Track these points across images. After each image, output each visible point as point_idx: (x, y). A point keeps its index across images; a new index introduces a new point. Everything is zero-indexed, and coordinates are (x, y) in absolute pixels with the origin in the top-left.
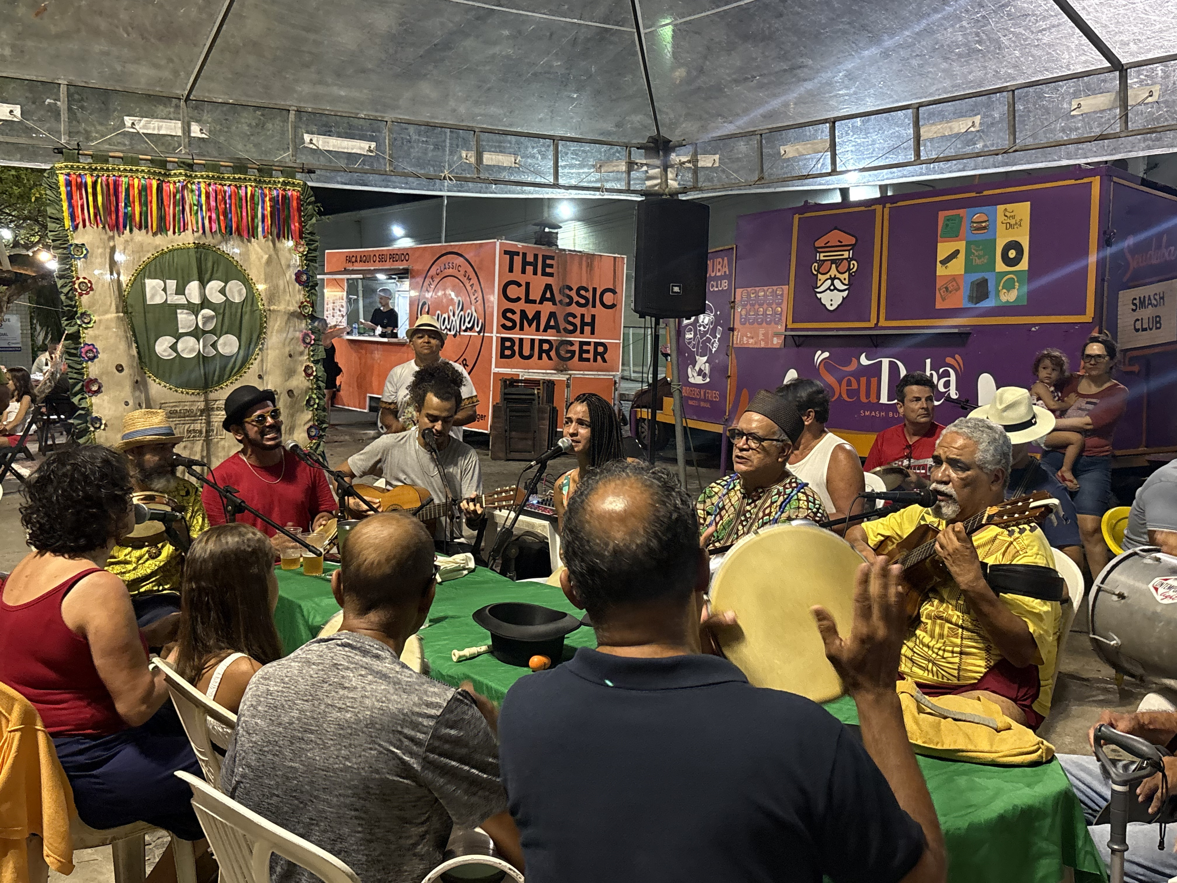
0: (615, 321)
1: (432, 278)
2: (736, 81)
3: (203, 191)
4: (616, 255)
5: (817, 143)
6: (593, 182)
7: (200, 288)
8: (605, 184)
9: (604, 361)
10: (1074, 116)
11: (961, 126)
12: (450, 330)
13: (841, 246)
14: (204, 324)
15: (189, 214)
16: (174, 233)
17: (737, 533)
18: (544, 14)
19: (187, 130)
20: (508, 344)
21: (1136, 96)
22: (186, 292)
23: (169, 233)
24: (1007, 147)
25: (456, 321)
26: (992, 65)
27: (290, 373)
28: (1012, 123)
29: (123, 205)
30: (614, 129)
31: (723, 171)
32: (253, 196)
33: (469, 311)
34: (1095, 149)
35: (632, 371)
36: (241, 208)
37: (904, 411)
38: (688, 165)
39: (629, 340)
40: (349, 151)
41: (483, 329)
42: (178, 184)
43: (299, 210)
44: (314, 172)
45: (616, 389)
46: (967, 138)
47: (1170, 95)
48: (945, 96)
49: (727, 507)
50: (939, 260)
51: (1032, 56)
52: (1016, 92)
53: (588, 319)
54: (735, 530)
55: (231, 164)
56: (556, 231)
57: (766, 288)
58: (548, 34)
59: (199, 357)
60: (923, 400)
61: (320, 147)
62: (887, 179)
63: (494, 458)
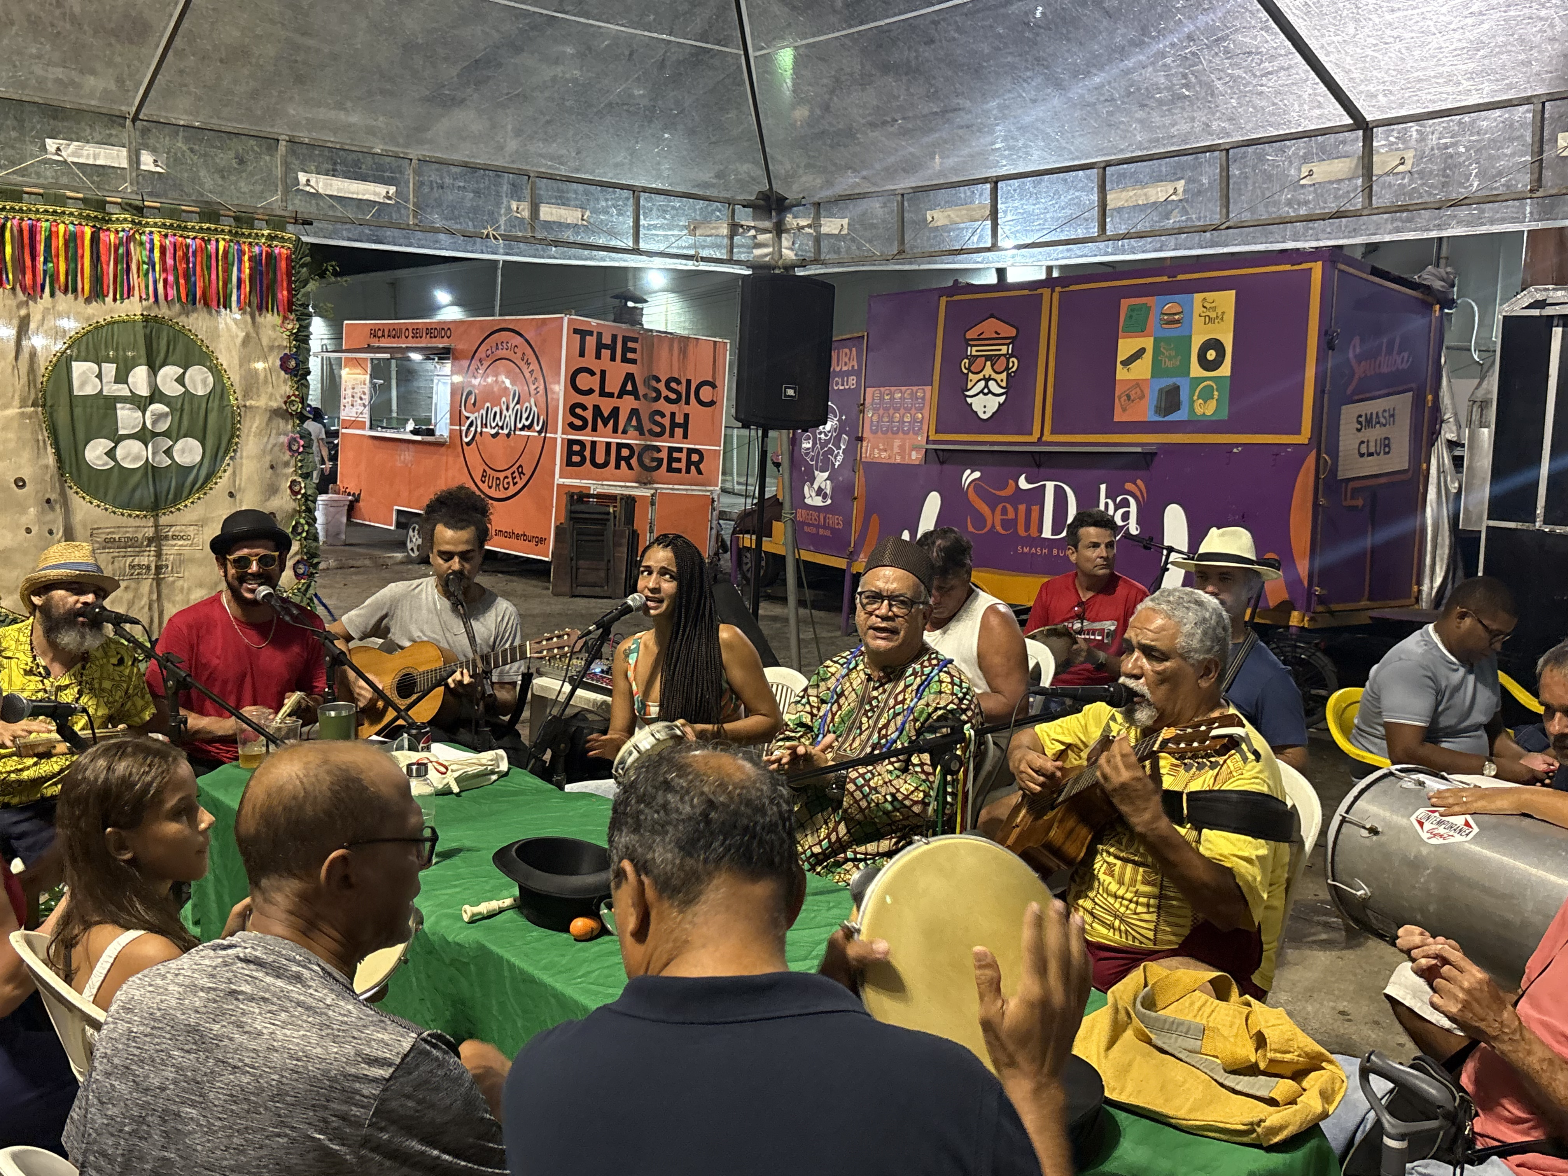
0: (714, 421)
1: (481, 361)
2: (873, 125)
3: (157, 244)
4: (717, 339)
5: (974, 210)
6: (684, 248)
7: (149, 376)
8: (700, 251)
9: (700, 472)
10: (1303, 186)
11: (1159, 193)
12: (502, 428)
13: (998, 339)
14: (154, 423)
15: (136, 276)
16: (115, 300)
17: (860, 728)
18: (622, 25)
19: (135, 160)
20: (576, 448)
21: (1384, 163)
22: (130, 380)
23: (107, 299)
24: (1217, 222)
25: (510, 416)
26: (1201, 116)
27: (272, 490)
28: (1225, 192)
29: (42, 259)
30: (714, 181)
31: (853, 240)
32: (226, 252)
33: (527, 404)
34: (1328, 230)
35: (735, 482)
36: (209, 268)
37: (1077, 559)
38: (807, 230)
39: (732, 444)
40: (360, 197)
41: (544, 428)
42: (121, 234)
43: (289, 275)
44: (311, 224)
45: (714, 509)
46: (1164, 208)
47: (1425, 163)
48: (1140, 154)
49: (846, 693)
50: (1119, 360)
51: (1254, 108)
52: (1231, 151)
53: (679, 419)
54: (857, 724)
55: (197, 210)
56: (639, 305)
57: (903, 389)
58: (627, 53)
59: (147, 468)
60: (1103, 546)
61: (320, 191)
62: (1063, 258)
63: (556, 594)
